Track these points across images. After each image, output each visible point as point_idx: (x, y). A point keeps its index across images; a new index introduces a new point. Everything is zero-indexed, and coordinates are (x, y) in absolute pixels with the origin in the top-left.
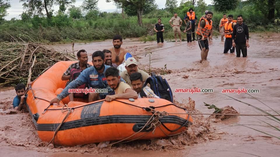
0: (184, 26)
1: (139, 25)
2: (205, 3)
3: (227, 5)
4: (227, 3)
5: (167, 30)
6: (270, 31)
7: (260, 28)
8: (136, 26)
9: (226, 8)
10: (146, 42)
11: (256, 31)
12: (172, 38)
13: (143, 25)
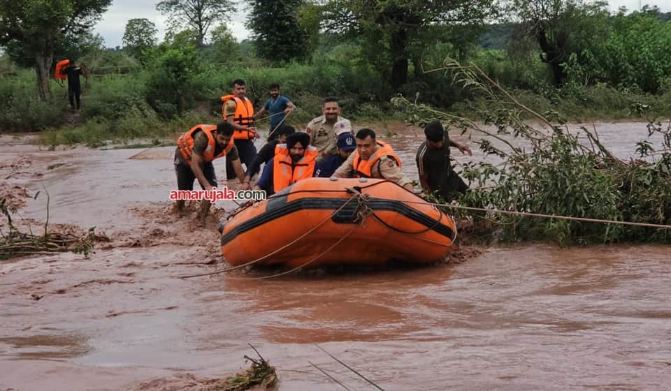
0: (166, 102)
1: (39, 98)
2: (232, 34)
3: (287, 42)
4: (290, 39)
5: (119, 111)
6: (395, 119)
7: (369, 110)
8: (31, 99)
9: (288, 52)
10: (57, 148)
11: (357, 117)
12: (131, 135)
13: (52, 97)
